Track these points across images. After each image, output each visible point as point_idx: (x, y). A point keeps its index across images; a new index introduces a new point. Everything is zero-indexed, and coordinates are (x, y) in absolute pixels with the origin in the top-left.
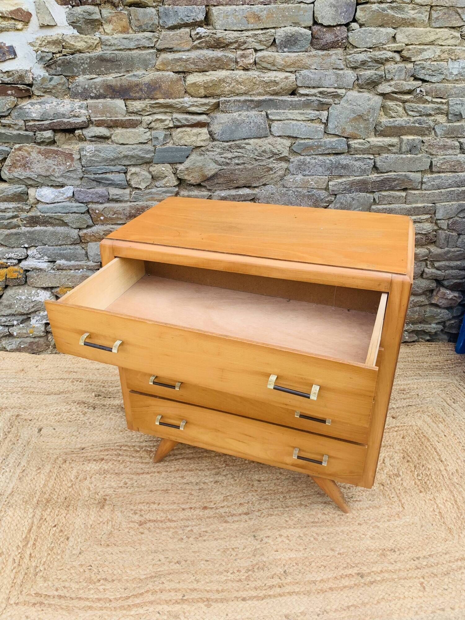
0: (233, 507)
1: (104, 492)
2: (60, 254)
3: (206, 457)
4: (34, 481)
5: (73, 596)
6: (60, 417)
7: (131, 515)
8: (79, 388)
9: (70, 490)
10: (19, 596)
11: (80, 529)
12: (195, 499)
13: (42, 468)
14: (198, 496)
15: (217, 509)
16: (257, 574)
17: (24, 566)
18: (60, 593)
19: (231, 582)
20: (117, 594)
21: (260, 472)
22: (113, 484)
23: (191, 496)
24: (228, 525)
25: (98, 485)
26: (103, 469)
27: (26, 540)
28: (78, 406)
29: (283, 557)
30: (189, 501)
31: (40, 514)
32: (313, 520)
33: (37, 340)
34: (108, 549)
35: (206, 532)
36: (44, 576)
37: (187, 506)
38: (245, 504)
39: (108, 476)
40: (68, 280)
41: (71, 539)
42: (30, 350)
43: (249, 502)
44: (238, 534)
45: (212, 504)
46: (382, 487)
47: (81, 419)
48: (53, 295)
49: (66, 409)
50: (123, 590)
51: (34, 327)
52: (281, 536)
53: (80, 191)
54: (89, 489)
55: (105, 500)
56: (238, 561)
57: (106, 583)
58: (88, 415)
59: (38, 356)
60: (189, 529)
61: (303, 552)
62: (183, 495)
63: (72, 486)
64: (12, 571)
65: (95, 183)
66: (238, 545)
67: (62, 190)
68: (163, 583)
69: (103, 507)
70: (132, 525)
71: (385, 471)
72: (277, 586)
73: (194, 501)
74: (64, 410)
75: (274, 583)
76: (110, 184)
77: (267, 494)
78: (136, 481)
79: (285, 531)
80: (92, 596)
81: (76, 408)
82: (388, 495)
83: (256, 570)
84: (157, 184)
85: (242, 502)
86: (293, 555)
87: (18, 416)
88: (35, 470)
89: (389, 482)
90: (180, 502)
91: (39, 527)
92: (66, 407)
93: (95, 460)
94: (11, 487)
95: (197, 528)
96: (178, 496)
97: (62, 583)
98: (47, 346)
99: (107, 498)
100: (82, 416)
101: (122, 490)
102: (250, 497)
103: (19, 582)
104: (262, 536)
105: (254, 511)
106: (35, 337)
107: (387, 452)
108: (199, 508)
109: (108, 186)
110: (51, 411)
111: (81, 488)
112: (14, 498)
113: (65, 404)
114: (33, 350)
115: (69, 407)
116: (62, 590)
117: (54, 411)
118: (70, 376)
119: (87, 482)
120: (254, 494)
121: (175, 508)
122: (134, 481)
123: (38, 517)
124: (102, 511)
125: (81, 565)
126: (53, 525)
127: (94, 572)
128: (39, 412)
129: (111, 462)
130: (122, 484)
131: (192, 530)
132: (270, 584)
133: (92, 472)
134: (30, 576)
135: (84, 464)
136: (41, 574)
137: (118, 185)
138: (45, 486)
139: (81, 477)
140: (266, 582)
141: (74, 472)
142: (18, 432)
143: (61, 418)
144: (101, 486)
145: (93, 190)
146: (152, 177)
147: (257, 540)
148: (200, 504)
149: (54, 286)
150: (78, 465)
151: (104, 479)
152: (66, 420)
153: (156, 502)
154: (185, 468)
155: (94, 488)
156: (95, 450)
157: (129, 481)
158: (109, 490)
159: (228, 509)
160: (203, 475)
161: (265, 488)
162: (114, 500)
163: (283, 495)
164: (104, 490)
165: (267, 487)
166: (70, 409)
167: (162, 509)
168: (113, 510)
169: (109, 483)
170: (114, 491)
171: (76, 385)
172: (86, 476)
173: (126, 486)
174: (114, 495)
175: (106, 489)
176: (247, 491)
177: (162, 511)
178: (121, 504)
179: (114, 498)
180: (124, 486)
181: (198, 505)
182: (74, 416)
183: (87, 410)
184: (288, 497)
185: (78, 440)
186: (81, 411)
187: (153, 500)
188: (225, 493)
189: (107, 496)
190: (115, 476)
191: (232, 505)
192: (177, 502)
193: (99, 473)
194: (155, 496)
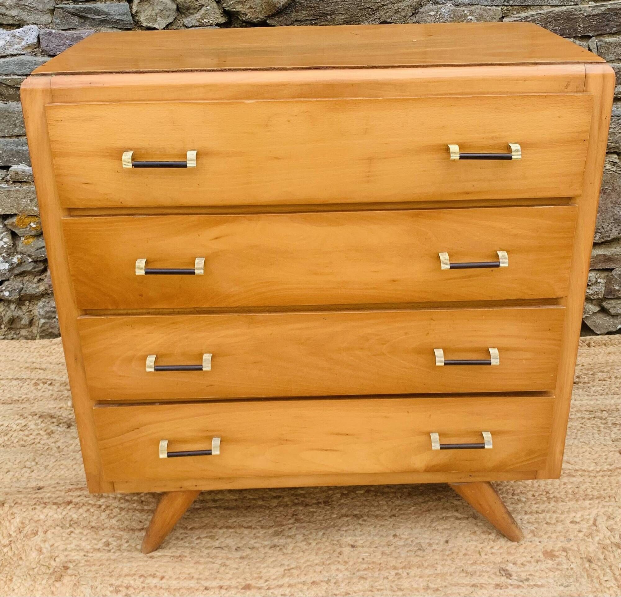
0: (300, 586)
1: (67, 556)
2: (18, 152)
3: (261, 507)
6: (6, 438)
7: (108, 593)
8: (47, 394)
9: (5, 550)
12: (231, 572)
14: (237, 569)
15: (269, 589)
21: (357, 532)
22: (83, 544)
23: (223, 568)
25: (56, 545)
26: (69, 519)
28: (39, 421)
30: (219, 575)
37: (215, 584)
38: (323, 584)
39: (77, 531)
40: (31, 200)
43: (329, 580)
45: (262, 581)
46: (587, 565)
47: (42, 442)
48: (8, 230)
49: (18, 425)
53: (50, 34)
54: (40, 551)
55: (66, 568)
58: (56, 436)
62: (211, 565)
63: (10, 544)
65: (76, 19)
67: (17, 31)
69: (59, 579)
71: (597, 539)
73: (229, 576)
76: (102, 21)
77: (365, 569)
78: (127, 542)
81: (36, 424)
82: (598, 577)
84: (186, 21)
85: (317, 579)
89: (602, 557)
90: (201, 576)
92: (19, 421)
93: (55, 504)
96: (201, 567)
99: (71, 565)
100: (46, 437)
101: (99, 555)
102: (334, 573)
107: (604, 506)
108: (237, 587)
109: (98, 25)
111: (26, 548)
113: (17, 417)
115: (23, 422)
118: (33, 375)
119: (38, 539)
120: (342, 567)
121: (192, 585)
122: (124, 541)
124: (57, 584)
129: (85, 508)
130: (100, 545)
133: (50, 522)
135: (35, 509)
137: (117, 22)
139: (28, 529)
141: (17, 521)
144: (62, 547)
145: (73, 32)
146: (178, 9)
148: (239, 580)
149: (8, 213)
150: (24, 510)
151: (69, 536)
152: (17, 444)
153: (158, 574)
154: (220, 524)
155: (49, 549)
156: (60, 489)
157: (114, 541)
158: (76, 553)
159: (288, 590)
160: (252, 535)
161: (363, 559)
162: (83, 568)
163: (396, 571)
164: (66, 553)
165: (367, 558)
166: (25, 426)
167: (167, 587)
168: (77, 584)
169: (78, 543)
170: (85, 556)
171: (42, 390)
172: (36, 529)
173: (107, 548)
174: (83, 561)
175: (70, 551)
176: (328, 562)
177: (167, 589)
178: (94, 576)
179: (82, 566)
180: (104, 549)
181: (234, 583)
182: (31, 436)
183: (55, 428)
184: (404, 575)
185: (32, 474)
186: (44, 429)
187: (152, 571)
188: (287, 563)
189: (71, 562)
190: (89, 531)
191: (299, 583)
192: (196, 576)
193: (61, 525)
194: (157, 566)
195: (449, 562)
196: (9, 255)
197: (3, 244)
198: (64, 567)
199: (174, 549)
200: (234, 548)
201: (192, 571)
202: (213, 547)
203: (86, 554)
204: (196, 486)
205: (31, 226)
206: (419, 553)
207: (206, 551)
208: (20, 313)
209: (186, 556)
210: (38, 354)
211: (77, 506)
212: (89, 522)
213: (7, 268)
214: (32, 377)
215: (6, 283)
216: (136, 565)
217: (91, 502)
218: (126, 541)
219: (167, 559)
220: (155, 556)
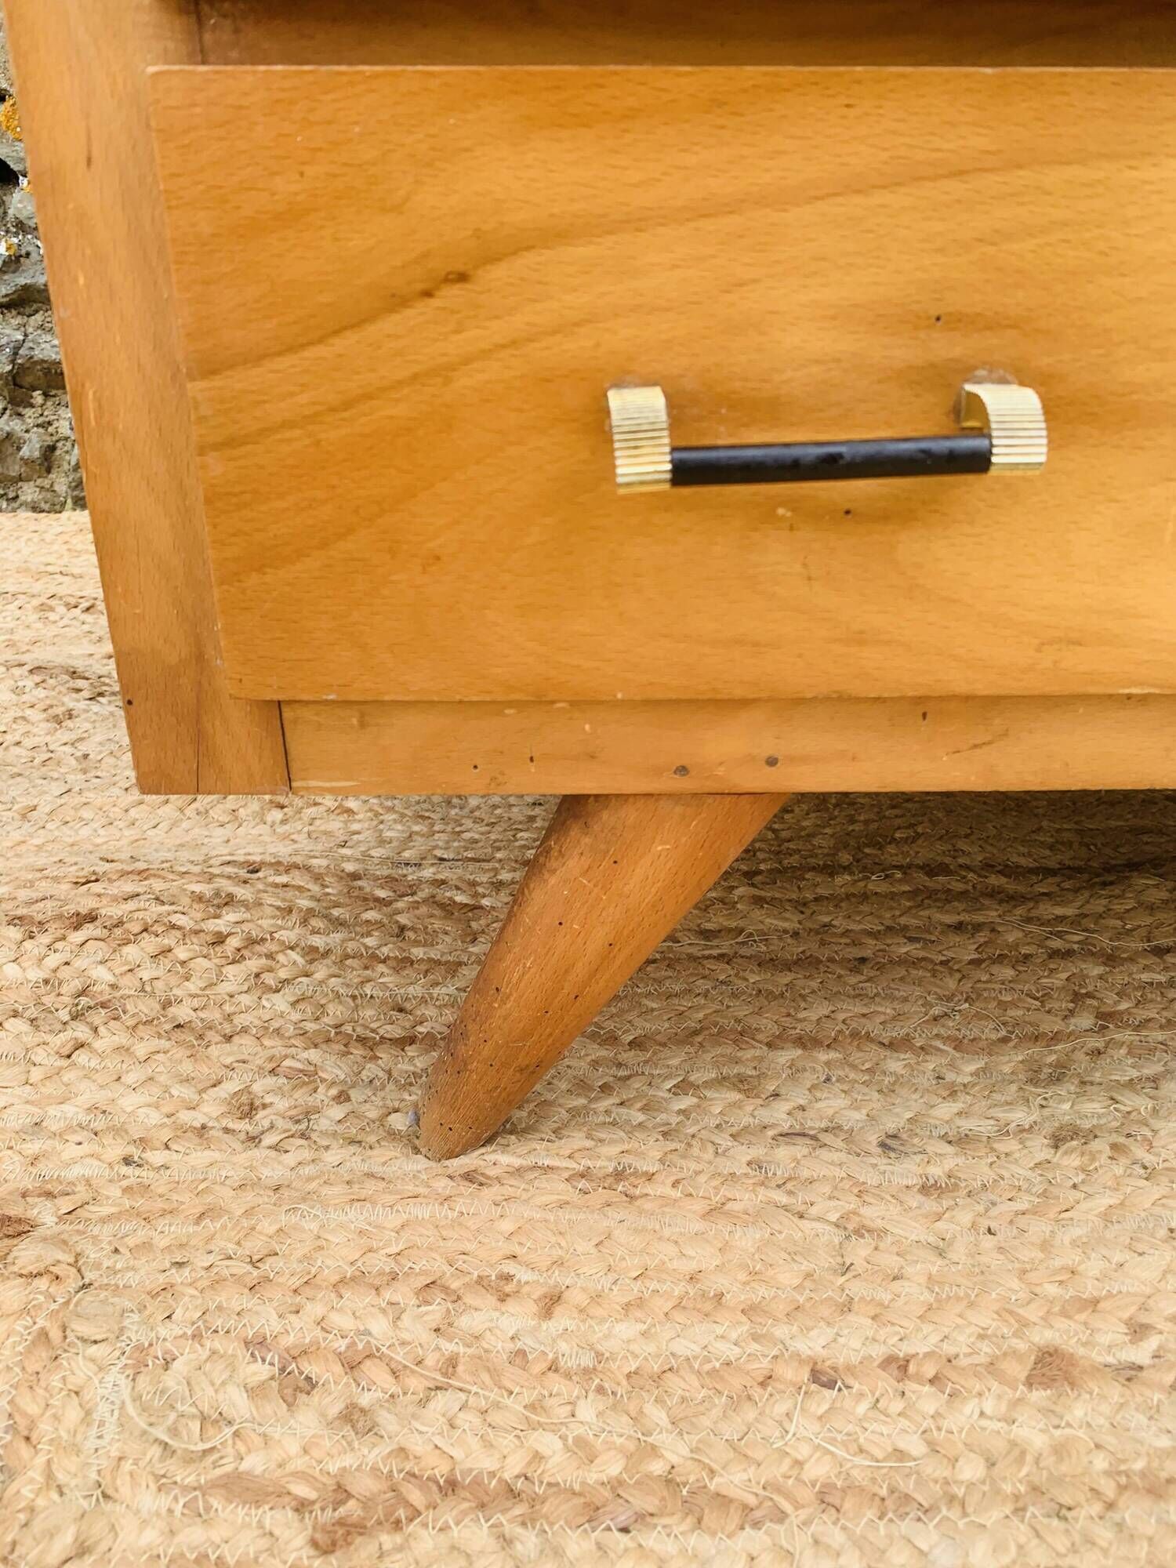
22: (129, 1102)
23: (863, 1248)
26: (71, 986)
30: (857, 1289)
55: (15, 1230)
62: (791, 1229)
73: (914, 1294)
96: (747, 1240)
100: (44, 727)
101: (201, 1157)
122: (324, 1094)
129: (150, 944)
130: (210, 1110)
148: (985, 1321)
151: (65, 1063)
153: (523, 1275)
154: (767, 1024)
157: (279, 1091)
158: (85, 1148)
160: (925, 1080)
162: (106, 1232)
164: (33, 1147)
167: (587, 1361)
168: (55, 1334)
169: (100, 1097)
170: (127, 1161)
171: (61, 624)
173: (243, 1126)
174: (115, 1192)
177: (588, 1373)
178: (162, 1279)
179: (104, 1220)
180: (227, 1130)
181: (961, 1339)
183: (83, 705)
186: (41, 706)
189: (49, 1195)
190: (164, 1044)
192: (736, 1295)
193: (33, 1012)
194: (507, 1226)
199: (577, 1140)
200: (873, 1138)
202: (771, 1133)
203: (135, 1152)
204: (772, 762)
207: (743, 1154)
208: (16, 426)
209: (650, 1177)
210: (66, 547)
211: (118, 932)
212: (166, 1004)
214: (35, 591)
216: (393, 1221)
217: (179, 920)
218: (334, 1092)
219: (557, 1188)
220: (492, 1172)
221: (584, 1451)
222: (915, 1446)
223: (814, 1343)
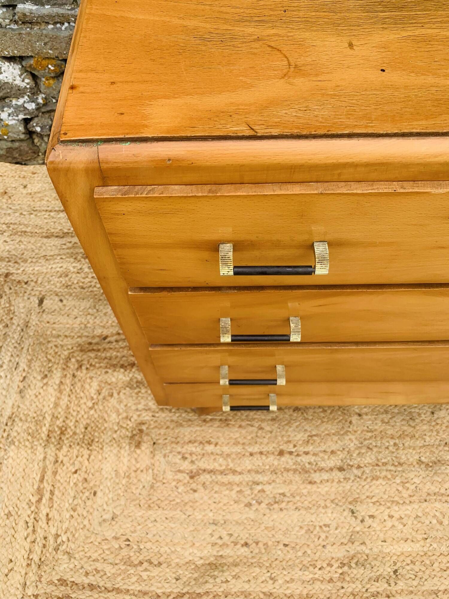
0: (321, 455)
1: (139, 416)
4: (40, 397)
5: (109, 585)
6: (67, 279)
7: (178, 461)
9: (91, 413)
10: (38, 583)
11: (110, 477)
12: (267, 436)
13: (49, 375)
14: (271, 432)
15: (298, 455)
16: (355, 572)
17: (40, 533)
18: (91, 579)
19: (319, 583)
20: (167, 585)
22: (150, 404)
23: (260, 432)
24: (314, 488)
25: (129, 405)
26: (135, 380)
27: (40, 491)
29: (394, 551)
30: (258, 440)
31: (53, 454)
32: (437, 490)
33: (17, 144)
34: (150, 512)
35: (284, 495)
36: (68, 550)
37: (256, 449)
38: (339, 453)
40: (45, 44)
41: (99, 494)
42: (10, 159)
43: (344, 449)
44: (328, 503)
45: (291, 446)
48: (27, 71)
49: (74, 267)
50: (174, 581)
51: (7, 125)
52: (391, 517)
55: (141, 431)
56: (329, 547)
57: (150, 568)
59: (25, 168)
60: (259, 487)
61: (422, 543)
62: (251, 429)
63: (94, 406)
64: (26, 539)
66: (327, 522)
68: (227, 581)
69: (138, 445)
70: (180, 476)
72: (384, 594)
73: (266, 440)
74: (72, 269)
75: (380, 590)
77: (370, 438)
79: (396, 508)
80: (132, 587)
83: (353, 565)
85: (334, 448)
86: (407, 547)
87: (7, 275)
88: (39, 378)
90: (245, 441)
91: (55, 473)
92: (74, 265)
93: (122, 366)
94: (11, 404)
95: (270, 487)
96: (244, 431)
97: (92, 563)
98: (34, 153)
99: (144, 427)
101: (164, 415)
103: (36, 558)
104: (363, 514)
105: (352, 466)
106: (12, 141)
108: (273, 453)
110: (53, 270)
111: (107, 409)
112: (16, 428)
114: (14, 158)
115: (78, 265)
116: (94, 575)
117: (58, 269)
119: (114, 401)
120: (353, 437)
121: (239, 451)
123: (52, 459)
124: (138, 451)
125: (116, 538)
126: (73, 470)
127: (133, 550)
128: (36, 269)
131: (263, 491)
132: (373, 589)
133: (120, 385)
134: (50, 550)
136: (64, 547)
138: (56, 405)
140: (368, 586)
141: (95, 385)
142: (10, 305)
143: (70, 280)
144: (134, 408)
147: (356, 518)
148: (274, 445)
149: (24, 55)
150: (99, 373)
152: (77, 285)
153: (212, 440)
155: (124, 409)
156: (122, 346)
158: (146, 414)
159: (314, 458)
161: (368, 427)
163: (394, 441)
164: (138, 413)
165: (370, 425)
166: (81, 269)
167: (221, 453)
169: (146, 403)
170: (153, 416)
172: (111, 391)
174: (152, 422)
175: (140, 411)
176: (342, 433)
177: (221, 455)
178: (164, 442)
179: (153, 428)
181: (270, 448)
182: (87, 279)
184: (401, 445)
185: (96, 320)
187: (208, 438)
188: (309, 429)
189: (143, 424)
191: (320, 451)
192: (241, 441)
193: (130, 386)
194: (210, 431)
195: (435, 433)
196: (33, 94)
197: (25, 85)
198: (140, 430)
201: (237, 435)
203: (153, 414)
205: (49, 69)
206: (411, 423)
209: (230, 420)
213: (34, 107)
215: (36, 120)
216: (194, 430)
219: (217, 423)
220: (207, 420)
221: (221, 465)
222: (261, 464)
223: (250, 450)
